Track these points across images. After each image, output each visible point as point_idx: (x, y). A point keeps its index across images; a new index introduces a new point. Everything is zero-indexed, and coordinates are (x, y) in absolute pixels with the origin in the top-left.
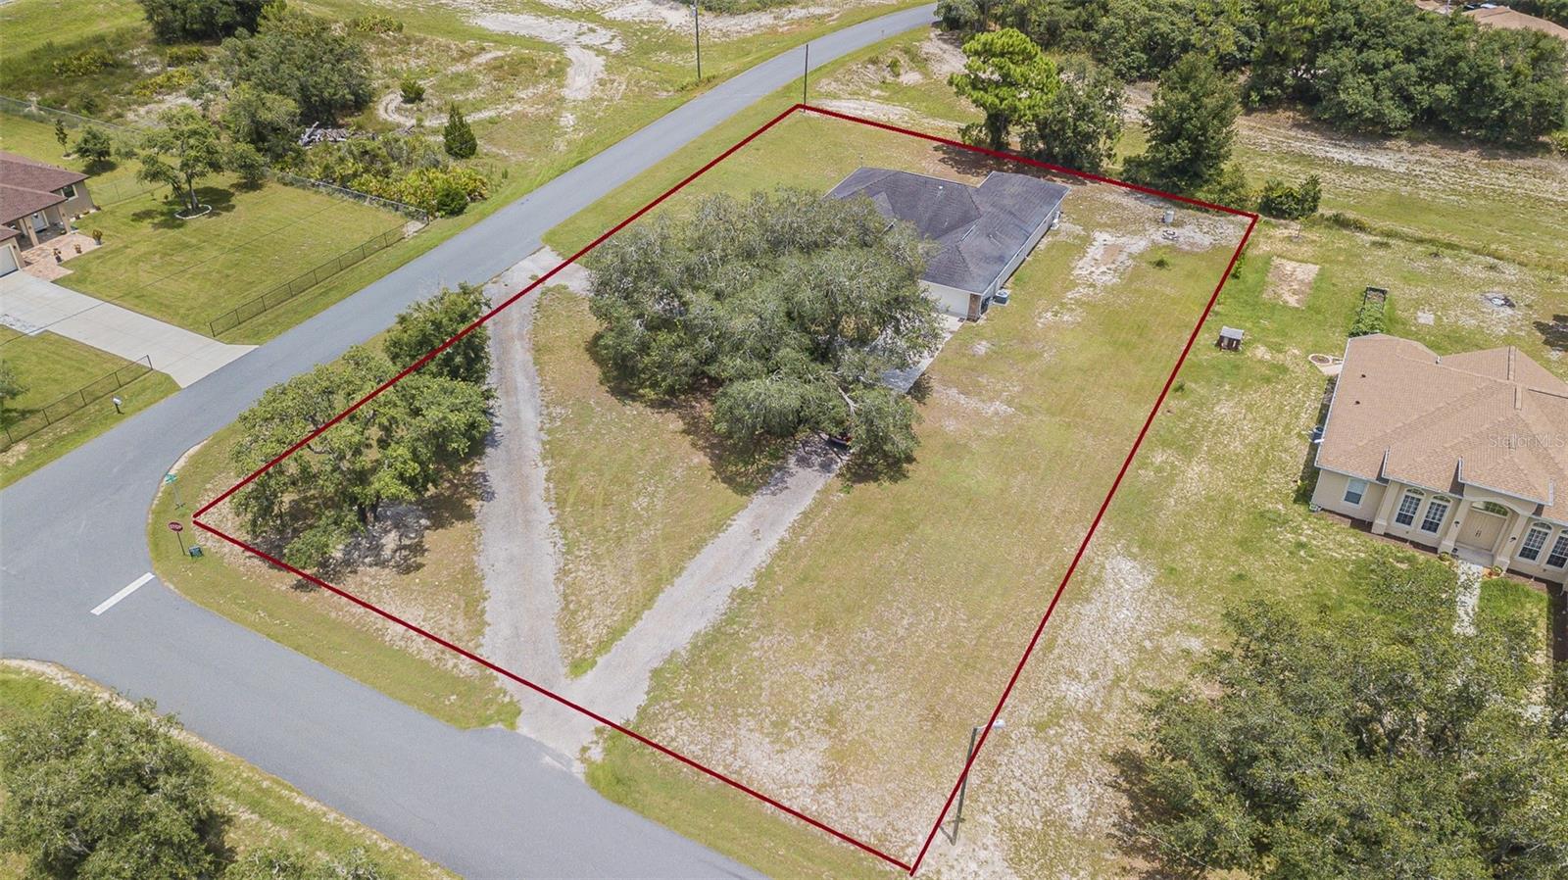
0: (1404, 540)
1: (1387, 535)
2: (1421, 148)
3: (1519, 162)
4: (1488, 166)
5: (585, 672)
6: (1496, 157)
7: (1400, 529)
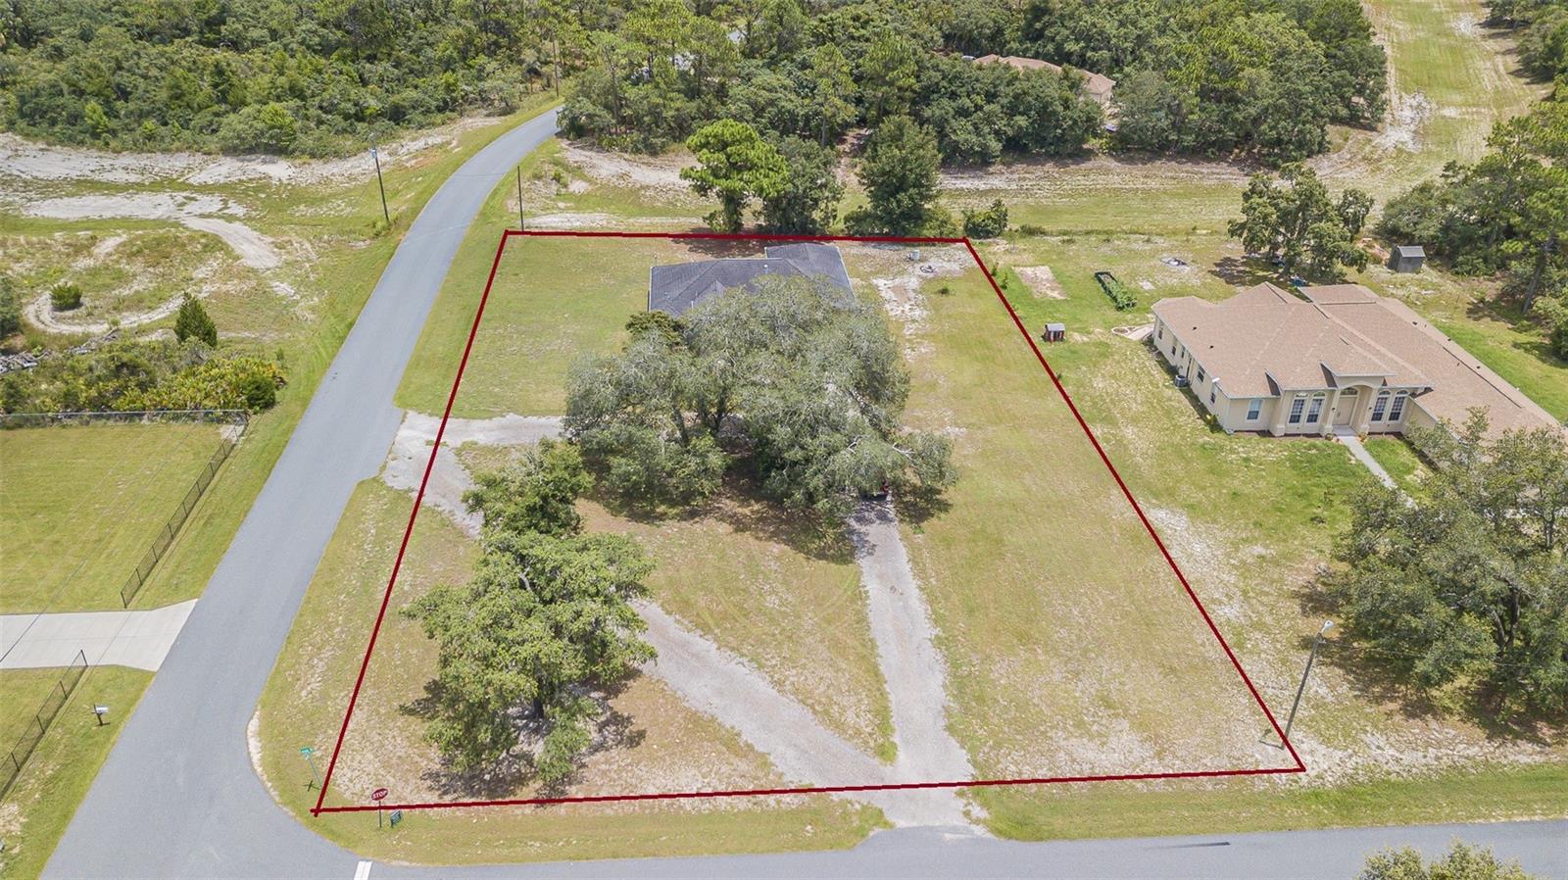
0: (1299, 435)
1: (1286, 435)
2: (1014, 168)
3: (1083, 166)
4: (1066, 172)
5: (895, 754)
6: (1066, 165)
7: (1294, 428)
